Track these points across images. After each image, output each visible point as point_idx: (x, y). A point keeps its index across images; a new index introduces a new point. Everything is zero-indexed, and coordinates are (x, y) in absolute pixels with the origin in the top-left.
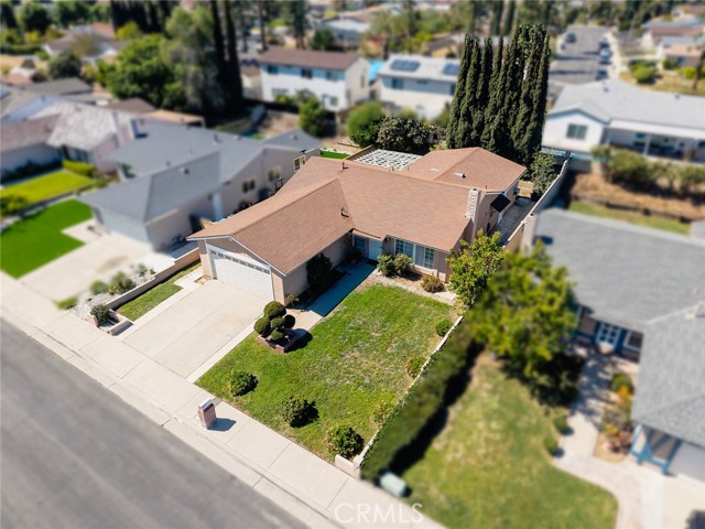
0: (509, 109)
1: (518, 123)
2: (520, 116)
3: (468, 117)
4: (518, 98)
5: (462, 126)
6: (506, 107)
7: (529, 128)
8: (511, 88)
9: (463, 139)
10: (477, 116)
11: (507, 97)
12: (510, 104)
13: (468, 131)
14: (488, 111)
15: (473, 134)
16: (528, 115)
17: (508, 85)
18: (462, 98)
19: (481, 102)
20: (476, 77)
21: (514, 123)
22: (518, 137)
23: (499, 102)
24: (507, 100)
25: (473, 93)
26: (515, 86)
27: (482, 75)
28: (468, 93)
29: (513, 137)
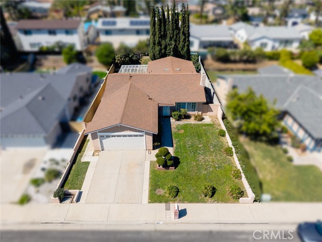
0: (176, 38)
1: (181, 43)
2: (182, 40)
3: (160, 44)
4: (179, 33)
5: (157, 48)
6: (175, 37)
7: (186, 44)
8: (176, 29)
9: (159, 54)
10: (163, 43)
11: (175, 32)
12: (176, 36)
13: (161, 50)
14: (168, 40)
15: (163, 51)
16: (185, 39)
17: (174, 27)
18: (155, 35)
19: (163, 37)
20: (160, 25)
21: (179, 44)
22: (182, 49)
23: (172, 35)
24: (175, 34)
25: (160, 32)
26: (177, 28)
27: (162, 24)
28: (157, 33)
29: (180, 49)
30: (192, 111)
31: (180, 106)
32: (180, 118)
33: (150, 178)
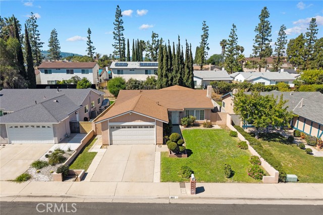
0: (181, 71)
1: (186, 76)
2: (186, 73)
3: (166, 76)
4: (184, 67)
5: (165, 80)
6: (180, 70)
7: (190, 77)
8: (181, 64)
9: (166, 85)
10: (170, 75)
11: (180, 66)
12: (182, 69)
13: (168, 81)
14: (174, 72)
15: (170, 82)
16: (189, 72)
17: (180, 62)
18: (162, 69)
19: (170, 70)
20: (167, 60)
21: (184, 76)
22: (187, 81)
23: (177, 69)
24: (180, 68)
25: (167, 66)
26: (182, 63)
27: (169, 59)
28: (165, 67)
29: (185, 81)
30: (201, 119)
31: (188, 112)
32: (189, 125)
33: (161, 164)
